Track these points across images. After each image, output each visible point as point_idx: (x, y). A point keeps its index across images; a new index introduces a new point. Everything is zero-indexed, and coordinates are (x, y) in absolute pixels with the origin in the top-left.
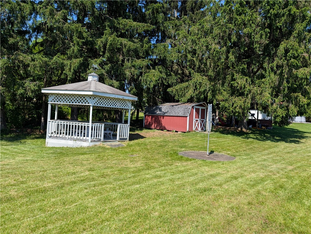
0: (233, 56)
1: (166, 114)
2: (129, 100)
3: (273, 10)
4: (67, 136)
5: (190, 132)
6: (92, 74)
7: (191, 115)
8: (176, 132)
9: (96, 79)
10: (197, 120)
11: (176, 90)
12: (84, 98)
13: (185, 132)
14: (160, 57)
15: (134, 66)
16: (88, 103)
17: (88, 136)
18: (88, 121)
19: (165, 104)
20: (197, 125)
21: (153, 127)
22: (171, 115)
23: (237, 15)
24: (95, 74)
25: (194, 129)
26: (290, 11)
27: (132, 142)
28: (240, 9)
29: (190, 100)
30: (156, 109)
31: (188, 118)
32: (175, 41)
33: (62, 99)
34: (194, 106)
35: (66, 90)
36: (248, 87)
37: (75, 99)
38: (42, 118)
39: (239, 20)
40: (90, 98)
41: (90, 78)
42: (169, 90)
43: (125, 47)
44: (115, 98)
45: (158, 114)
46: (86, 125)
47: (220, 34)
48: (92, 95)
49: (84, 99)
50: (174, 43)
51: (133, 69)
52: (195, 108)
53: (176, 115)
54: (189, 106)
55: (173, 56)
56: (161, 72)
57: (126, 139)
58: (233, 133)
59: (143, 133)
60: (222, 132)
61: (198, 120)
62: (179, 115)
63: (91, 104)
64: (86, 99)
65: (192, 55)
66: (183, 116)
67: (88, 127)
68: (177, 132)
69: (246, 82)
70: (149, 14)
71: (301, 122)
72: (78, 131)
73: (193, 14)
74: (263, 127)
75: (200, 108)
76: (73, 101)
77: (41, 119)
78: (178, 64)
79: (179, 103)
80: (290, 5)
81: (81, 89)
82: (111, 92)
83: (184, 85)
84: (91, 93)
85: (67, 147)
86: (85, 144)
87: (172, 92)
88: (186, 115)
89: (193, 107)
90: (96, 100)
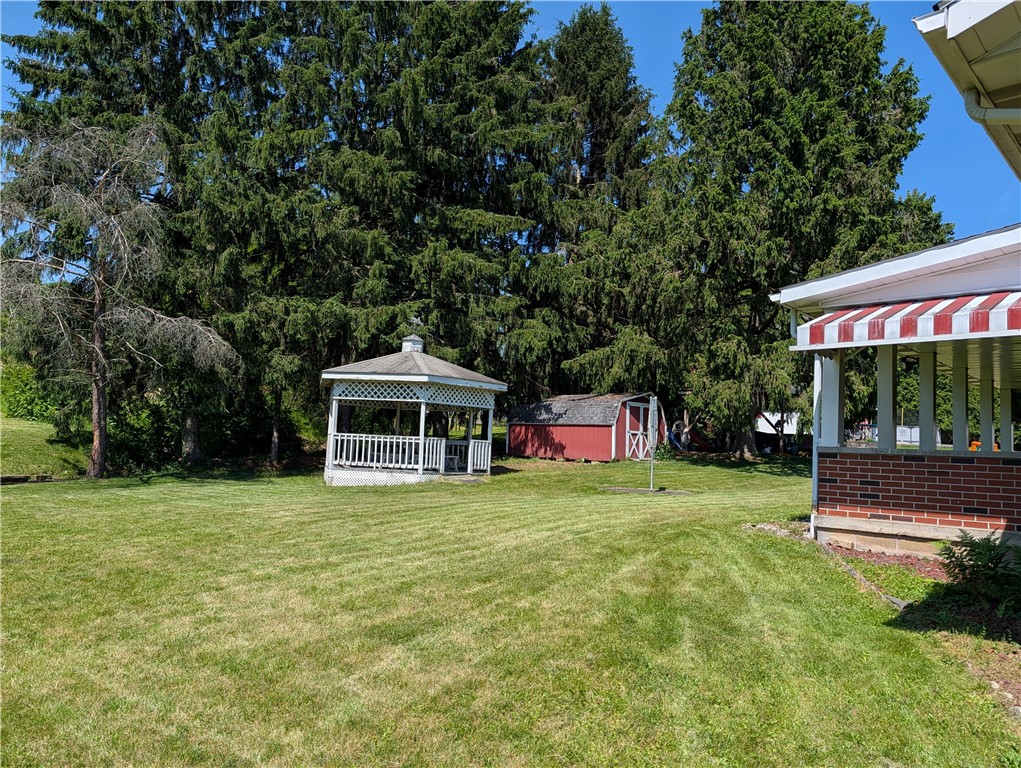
0: (713, 297)
1: (561, 421)
2: (489, 391)
3: (792, 201)
4: (374, 464)
5: (618, 460)
6: (412, 337)
7: (621, 422)
8: (586, 461)
9: (420, 347)
10: (634, 435)
11: (581, 365)
12: (409, 387)
13: (606, 462)
14: (547, 288)
15: (492, 314)
16: (418, 398)
17: (417, 462)
18: (416, 432)
19: (558, 398)
20: (634, 446)
21: (529, 452)
22: (574, 423)
23: (715, 209)
24: (417, 338)
25: (628, 454)
26: (825, 202)
27: (498, 477)
28: (721, 197)
29: (618, 388)
30: (538, 408)
31: (614, 428)
32: (578, 248)
33: (363, 390)
34: (626, 402)
35: (374, 373)
36: (741, 359)
37: (382, 390)
38: (275, 434)
39: (719, 220)
40: (421, 388)
41: (407, 346)
42: (565, 364)
43: (471, 271)
44: (464, 388)
45: (544, 420)
46: (413, 441)
47: (680, 247)
48: (424, 383)
49: (408, 391)
50: (576, 251)
51: (488, 321)
52: (628, 407)
53: (587, 423)
54: (616, 401)
55: (574, 283)
56: (548, 324)
57: (485, 471)
58: (721, 464)
59: (511, 463)
60: (695, 462)
61: (636, 435)
62: (592, 423)
63: (423, 399)
64: (412, 391)
65: (621, 280)
66: (601, 424)
67: (417, 445)
68: (590, 462)
69: (739, 347)
70: (519, 192)
71: (911, 442)
72: (385, 455)
73: (621, 177)
74: (800, 453)
75: (642, 406)
76: (379, 393)
77: (273, 434)
78: (586, 302)
79: (591, 395)
80: (827, 192)
81: (404, 371)
82: (457, 376)
83: (600, 353)
84: (425, 379)
85: (375, 486)
86: (412, 479)
87: (570, 370)
88: (610, 423)
89: (624, 404)
90: (431, 391)
